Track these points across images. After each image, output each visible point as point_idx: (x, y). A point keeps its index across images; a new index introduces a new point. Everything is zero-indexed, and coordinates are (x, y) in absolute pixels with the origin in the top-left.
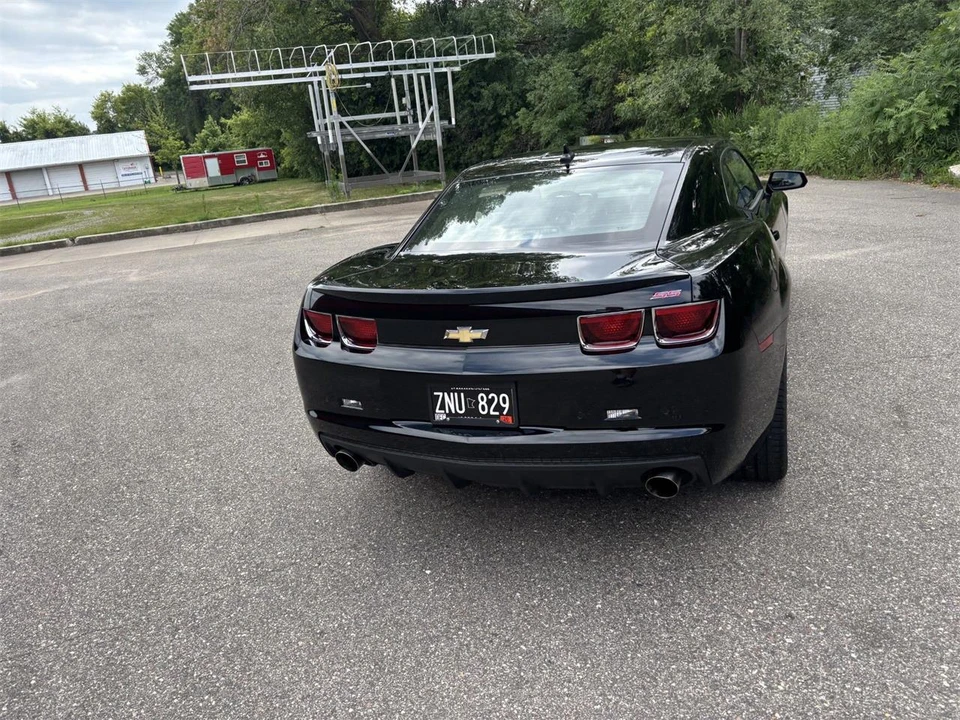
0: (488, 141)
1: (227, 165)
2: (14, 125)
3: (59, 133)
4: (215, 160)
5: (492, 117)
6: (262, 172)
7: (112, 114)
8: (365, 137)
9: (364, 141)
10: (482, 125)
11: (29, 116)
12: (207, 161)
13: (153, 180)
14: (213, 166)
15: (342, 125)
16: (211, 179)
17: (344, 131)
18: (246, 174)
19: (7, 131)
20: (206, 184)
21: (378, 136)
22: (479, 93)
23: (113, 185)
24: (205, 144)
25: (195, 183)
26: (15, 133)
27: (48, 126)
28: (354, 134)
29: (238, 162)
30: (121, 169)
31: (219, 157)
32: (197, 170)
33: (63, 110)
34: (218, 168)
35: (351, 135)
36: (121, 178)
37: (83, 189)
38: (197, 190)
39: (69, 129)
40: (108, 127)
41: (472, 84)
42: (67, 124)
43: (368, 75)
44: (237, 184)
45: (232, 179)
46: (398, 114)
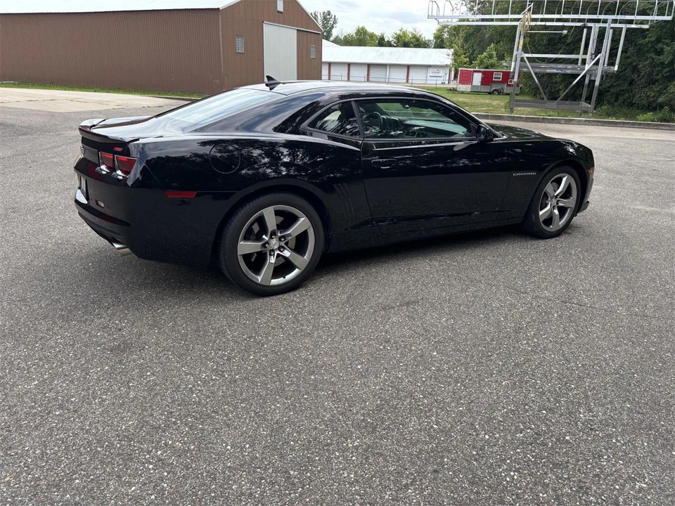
0: (658, 89)
1: (487, 79)
2: (389, 37)
3: (411, 45)
4: (480, 74)
5: (667, 69)
6: (509, 88)
7: (446, 36)
8: (537, 70)
9: (536, 74)
10: (658, 75)
11: (398, 32)
12: (475, 74)
13: (447, 82)
14: (477, 78)
15: (522, 60)
16: (473, 87)
17: (523, 63)
18: (498, 87)
19: (384, 40)
20: (469, 90)
21: (548, 71)
22: (662, 49)
23: (424, 82)
24: (482, 62)
25: (463, 88)
26: (388, 41)
27: (406, 40)
28: (530, 68)
29: (495, 78)
30: (431, 72)
31: (484, 73)
32: (466, 79)
33: (418, 30)
34: (480, 80)
35: (528, 68)
36: (429, 78)
37: (405, 81)
38: (463, 93)
39: (418, 43)
40: (440, 44)
41: (658, 40)
42: (418, 40)
43: (566, 24)
44: (490, 93)
45: (487, 89)
46: (580, 57)
